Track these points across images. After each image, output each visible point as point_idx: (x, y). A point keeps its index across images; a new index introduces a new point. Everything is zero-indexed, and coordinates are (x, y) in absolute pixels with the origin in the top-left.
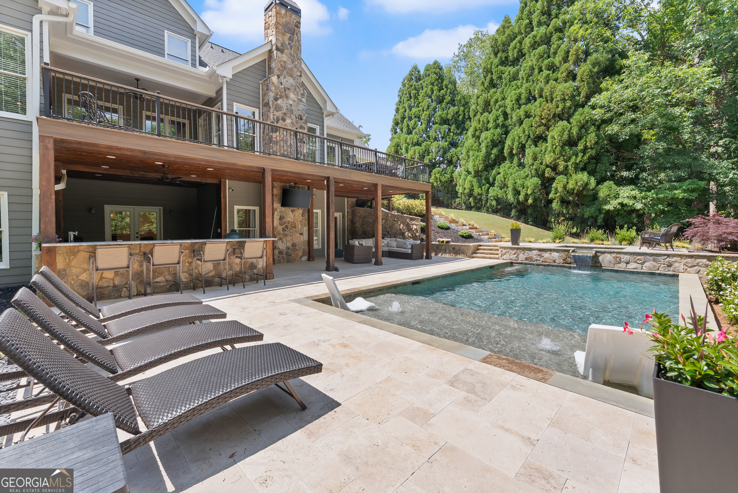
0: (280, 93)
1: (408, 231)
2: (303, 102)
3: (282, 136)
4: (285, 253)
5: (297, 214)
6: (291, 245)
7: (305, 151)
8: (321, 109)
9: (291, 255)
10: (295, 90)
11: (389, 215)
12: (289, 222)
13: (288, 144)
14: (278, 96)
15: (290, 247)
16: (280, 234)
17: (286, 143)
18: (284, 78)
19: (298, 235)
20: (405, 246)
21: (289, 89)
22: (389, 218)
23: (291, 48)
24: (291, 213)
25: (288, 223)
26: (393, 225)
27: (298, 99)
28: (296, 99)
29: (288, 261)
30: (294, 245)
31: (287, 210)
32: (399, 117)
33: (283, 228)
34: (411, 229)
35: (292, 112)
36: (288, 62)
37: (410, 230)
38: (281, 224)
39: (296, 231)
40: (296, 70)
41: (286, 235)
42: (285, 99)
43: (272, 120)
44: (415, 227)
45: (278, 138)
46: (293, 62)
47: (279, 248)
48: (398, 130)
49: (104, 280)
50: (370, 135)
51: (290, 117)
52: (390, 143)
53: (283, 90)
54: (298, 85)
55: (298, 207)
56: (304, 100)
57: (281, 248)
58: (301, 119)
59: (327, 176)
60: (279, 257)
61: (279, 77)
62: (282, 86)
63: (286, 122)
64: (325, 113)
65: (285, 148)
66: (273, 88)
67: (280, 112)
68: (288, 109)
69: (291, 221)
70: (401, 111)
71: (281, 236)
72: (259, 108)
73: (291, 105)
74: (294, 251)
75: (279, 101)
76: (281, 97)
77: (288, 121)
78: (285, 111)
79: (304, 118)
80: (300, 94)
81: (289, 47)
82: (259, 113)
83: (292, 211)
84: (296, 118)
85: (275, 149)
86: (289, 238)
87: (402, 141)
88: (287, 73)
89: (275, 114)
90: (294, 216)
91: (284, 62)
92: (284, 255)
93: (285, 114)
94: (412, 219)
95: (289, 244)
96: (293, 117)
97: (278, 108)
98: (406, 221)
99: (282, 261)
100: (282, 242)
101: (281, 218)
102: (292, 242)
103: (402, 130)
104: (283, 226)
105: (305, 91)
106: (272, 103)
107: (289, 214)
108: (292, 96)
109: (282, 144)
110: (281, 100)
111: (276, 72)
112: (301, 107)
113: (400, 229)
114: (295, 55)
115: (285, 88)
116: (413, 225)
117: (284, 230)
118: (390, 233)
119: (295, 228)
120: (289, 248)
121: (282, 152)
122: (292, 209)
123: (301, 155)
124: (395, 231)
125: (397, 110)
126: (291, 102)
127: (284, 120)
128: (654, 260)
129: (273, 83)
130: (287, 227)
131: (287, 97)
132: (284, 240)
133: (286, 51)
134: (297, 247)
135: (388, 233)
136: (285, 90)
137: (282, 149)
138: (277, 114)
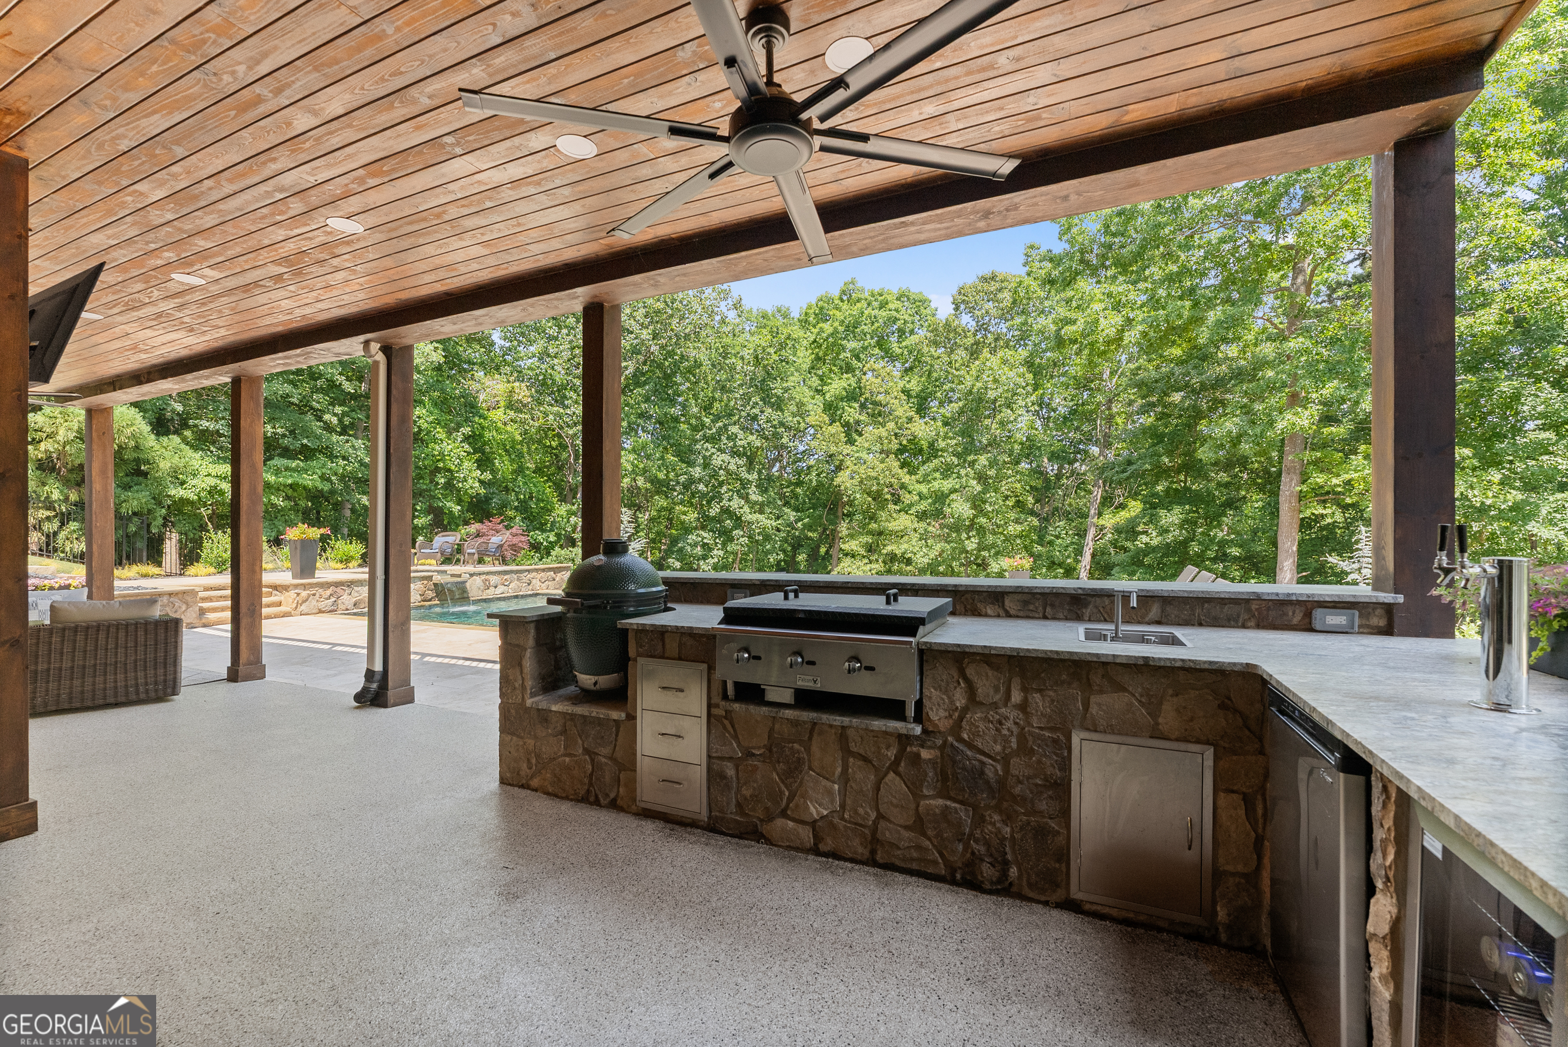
128: (518, 579)
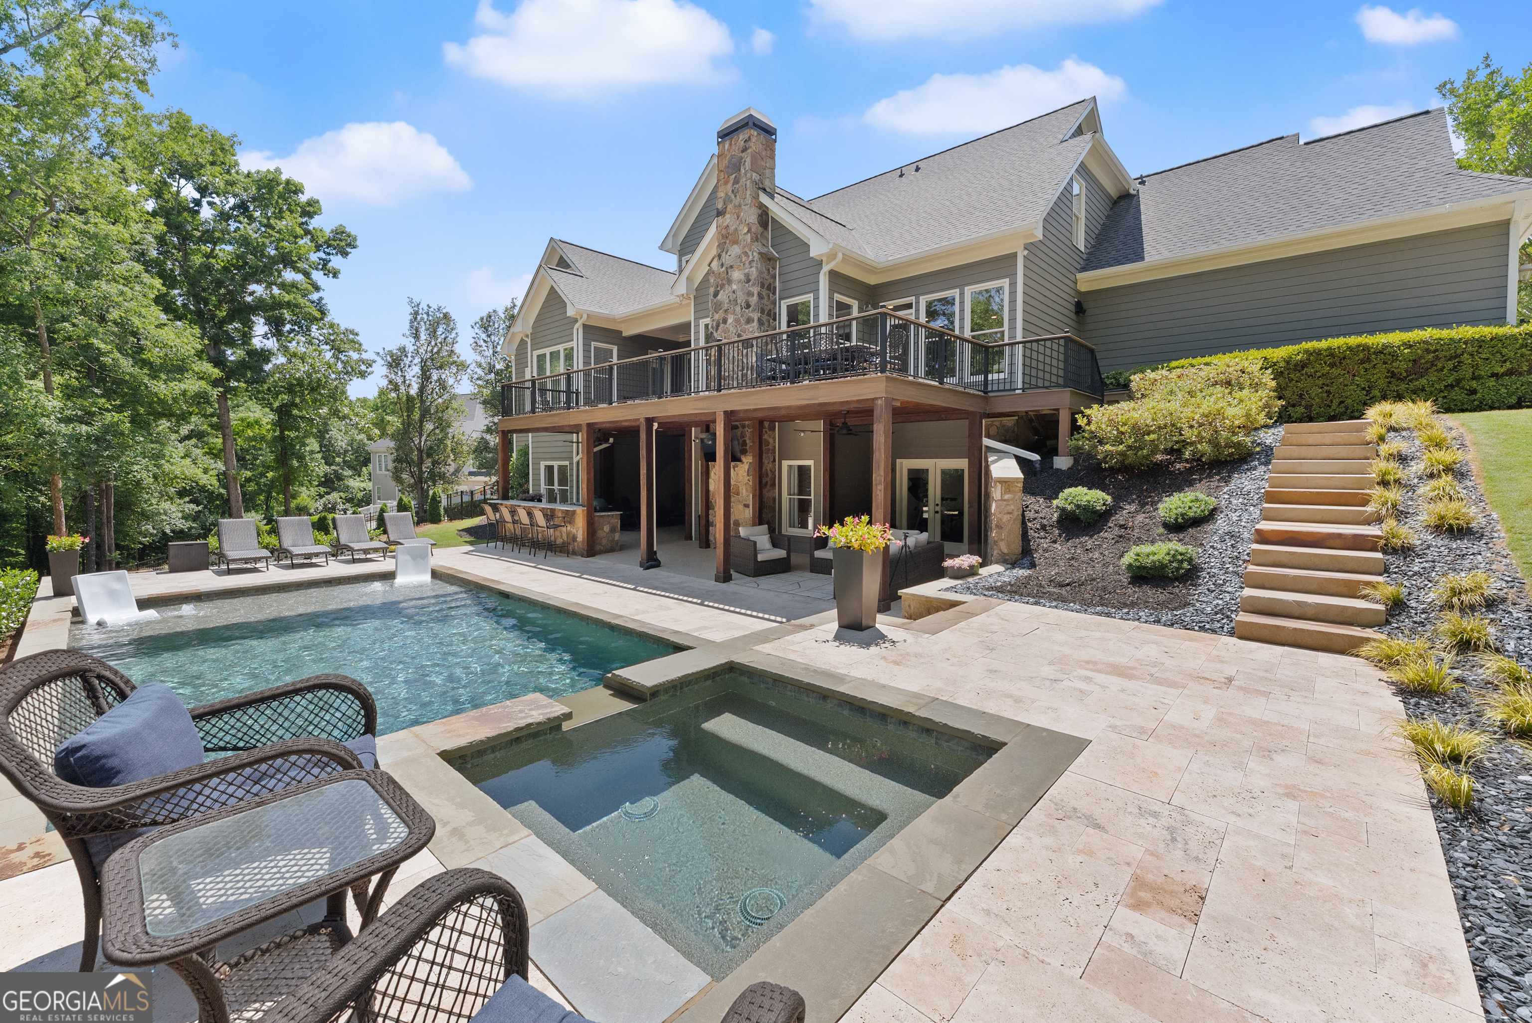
0: (721, 282)
2: (752, 274)
5: (740, 473)
10: (741, 260)
13: (731, 357)
14: (718, 289)
17: (728, 358)
18: (727, 253)
19: (741, 507)
21: (732, 267)
23: (736, 197)
27: (745, 275)
28: (742, 277)
35: (736, 301)
36: (732, 223)
40: (741, 227)
42: (727, 286)
43: (711, 330)
46: (738, 217)
51: (734, 312)
53: (725, 274)
54: (746, 249)
56: (753, 270)
58: (748, 305)
61: (719, 256)
62: (724, 268)
63: (728, 323)
64: (824, 259)
66: (712, 280)
67: (721, 311)
68: (730, 301)
73: (735, 291)
75: (719, 297)
76: (723, 286)
77: (731, 320)
78: (726, 306)
79: (753, 303)
80: (747, 263)
81: (733, 196)
84: (742, 309)
85: (713, 373)
88: (730, 242)
89: (714, 318)
91: (727, 227)
93: (726, 311)
96: (738, 309)
97: (718, 308)
105: (755, 254)
106: (712, 303)
108: (736, 275)
110: (722, 291)
114: (742, 202)
115: (727, 268)
126: (735, 287)
127: (725, 321)
129: (713, 272)
131: (729, 282)
133: (729, 207)
136: (728, 273)
138: (717, 316)
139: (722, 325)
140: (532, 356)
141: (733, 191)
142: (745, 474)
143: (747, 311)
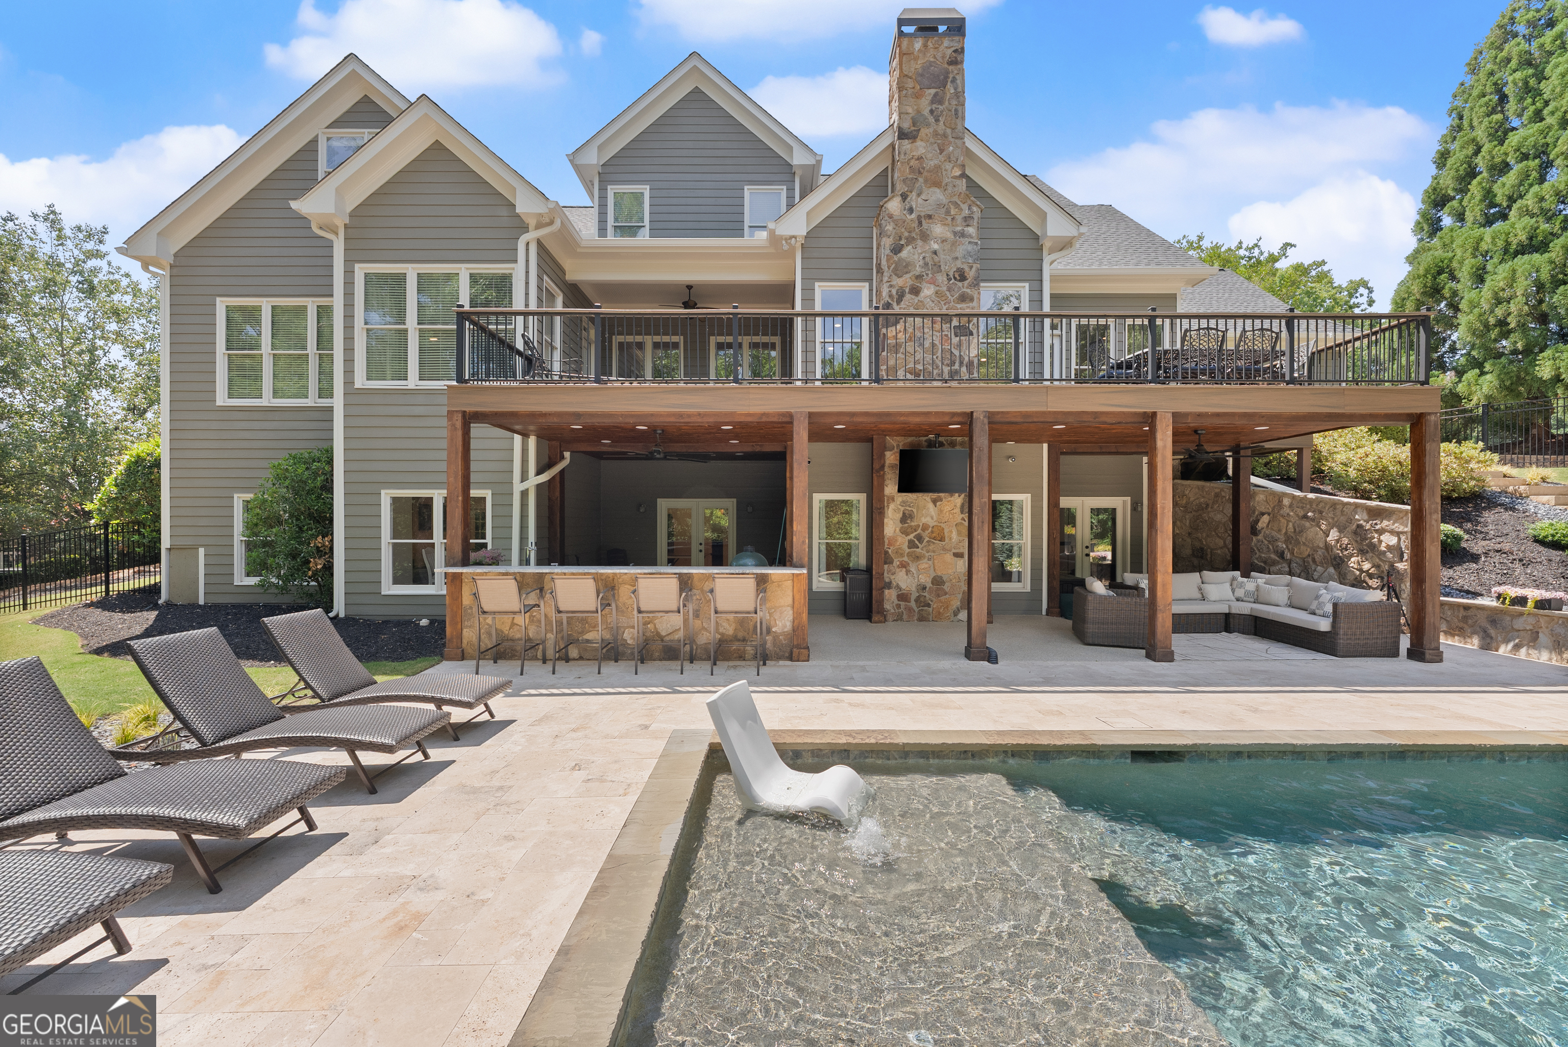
0: (906, 234)
1: (1362, 552)
2: (970, 236)
3: (910, 330)
4: (913, 597)
5: (947, 508)
6: (929, 580)
7: (974, 353)
8: (1036, 238)
9: (929, 605)
10: (948, 212)
11: (1286, 502)
12: (925, 527)
13: (927, 344)
14: (902, 242)
15: (929, 585)
16: (902, 555)
17: (922, 345)
18: (919, 195)
19: (949, 557)
20: (1313, 607)
21: (930, 217)
22: (1286, 510)
23: (937, 120)
24: (931, 505)
25: (924, 530)
26: (1299, 531)
27: (955, 233)
28: (949, 235)
29: (922, 619)
30: (938, 581)
31: (922, 501)
32: (1448, 182)
33: (910, 542)
34: (1373, 547)
35: (937, 268)
36: (930, 156)
37: (1368, 549)
38: (905, 532)
39: (944, 549)
40: (948, 166)
41: (918, 558)
42: (920, 242)
43: (887, 299)
44: (1389, 540)
45: (901, 336)
46: (942, 151)
47: (898, 587)
48: (1447, 221)
49: (516, 628)
50: (1323, 263)
51: (933, 282)
52: (1408, 268)
53: (915, 225)
54: (956, 199)
55: (951, 491)
56: (971, 230)
57: (903, 586)
58: (963, 278)
59: (969, 410)
60: (899, 606)
61: (904, 197)
62: (913, 216)
63: (922, 295)
64: (1047, 244)
65: (919, 356)
66: (889, 228)
67: (908, 276)
68: (926, 264)
69: (932, 523)
70: (1459, 153)
71: (906, 559)
72: (870, 280)
73: (935, 253)
74: (938, 596)
75: (904, 254)
76: (910, 240)
77: (928, 291)
78: (918, 270)
79: (971, 274)
80: (959, 219)
81: (931, 119)
82: (871, 290)
83: (935, 502)
84: (949, 280)
85: (891, 362)
86: (924, 564)
87: (1459, 252)
88: (926, 181)
89: (894, 283)
90: (941, 511)
91: (920, 158)
92: (913, 604)
93: (919, 277)
94: (1376, 513)
95: (925, 579)
96: (941, 278)
97: (900, 269)
98: (1350, 521)
99: (905, 617)
100: (908, 572)
101: (905, 518)
102: (933, 574)
103: (1460, 217)
104: (911, 536)
105: (975, 209)
106: (888, 260)
107: (924, 507)
108: (938, 230)
109: (910, 349)
110: (910, 247)
111: (900, 188)
112: (964, 247)
113: (1328, 547)
114: (949, 131)
115: (919, 217)
116: (1381, 532)
117: (912, 545)
118: (1288, 556)
119: (942, 539)
120: (924, 588)
121: (911, 365)
122: (935, 495)
123: (961, 363)
124: (1306, 551)
125: (1442, 158)
126: (936, 246)
127: (915, 291)
129: (891, 216)
130: (920, 538)
131: (925, 237)
132: (913, 569)
133: (924, 132)
134: (946, 587)
135: (1281, 555)
136: (920, 223)
137: (911, 359)
138: (899, 282)
139: (908, 296)
140: (349, 284)
141: (932, 112)
142: (958, 510)
143: (960, 284)
